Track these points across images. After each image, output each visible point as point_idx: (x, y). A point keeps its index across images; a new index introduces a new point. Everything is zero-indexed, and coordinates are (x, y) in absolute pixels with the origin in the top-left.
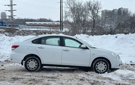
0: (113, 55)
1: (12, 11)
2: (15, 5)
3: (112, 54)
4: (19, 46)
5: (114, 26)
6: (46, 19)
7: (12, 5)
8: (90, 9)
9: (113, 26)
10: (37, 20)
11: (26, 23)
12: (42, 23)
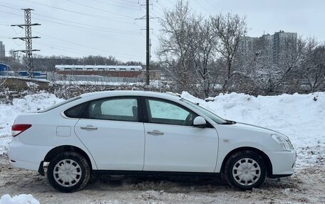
0: (277, 140)
1: (28, 39)
2: (36, 24)
3: (274, 137)
4: (30, 126)
5: (276, 74)
6: (105, 58)
7: (28, 25)
8: (221, 34)
9: (274, 74)
10: (82, 60)
11: (56, 66)
12: (96, 67)
